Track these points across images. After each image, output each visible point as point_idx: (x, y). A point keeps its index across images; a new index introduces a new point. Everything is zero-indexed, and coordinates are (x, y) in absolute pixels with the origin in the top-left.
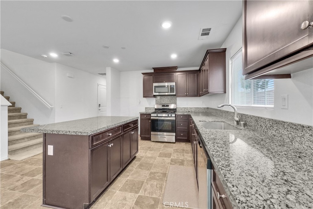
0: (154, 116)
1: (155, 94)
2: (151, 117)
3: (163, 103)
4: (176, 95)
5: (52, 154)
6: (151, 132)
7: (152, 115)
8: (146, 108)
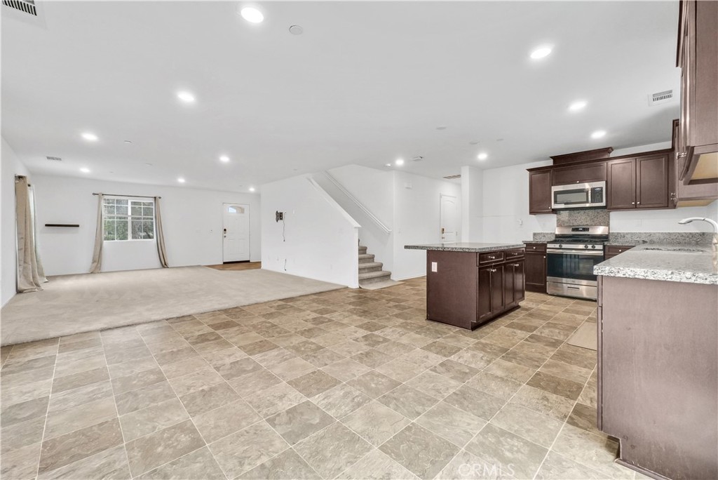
0: (552, 248)
1: (554, 206)
2: (548, 250)
3: (575, 224)
4: (608, 207)
5: (436, 271)
6: (548, 277)
7: (549, 246)
8: (535, 234)
